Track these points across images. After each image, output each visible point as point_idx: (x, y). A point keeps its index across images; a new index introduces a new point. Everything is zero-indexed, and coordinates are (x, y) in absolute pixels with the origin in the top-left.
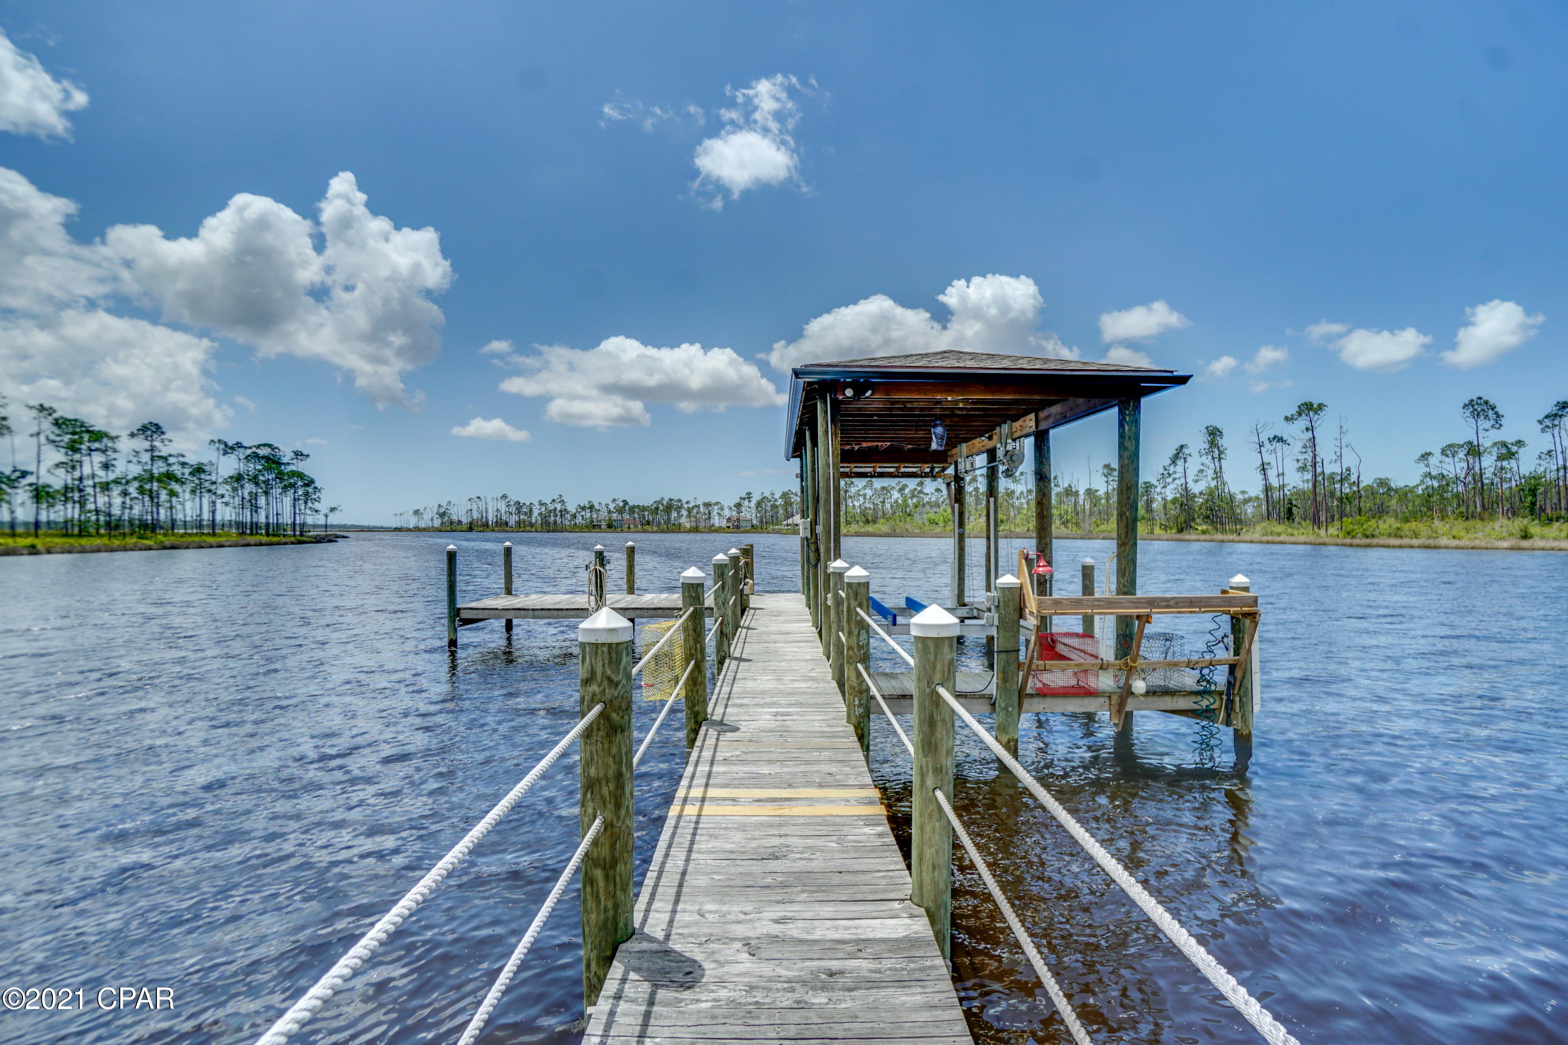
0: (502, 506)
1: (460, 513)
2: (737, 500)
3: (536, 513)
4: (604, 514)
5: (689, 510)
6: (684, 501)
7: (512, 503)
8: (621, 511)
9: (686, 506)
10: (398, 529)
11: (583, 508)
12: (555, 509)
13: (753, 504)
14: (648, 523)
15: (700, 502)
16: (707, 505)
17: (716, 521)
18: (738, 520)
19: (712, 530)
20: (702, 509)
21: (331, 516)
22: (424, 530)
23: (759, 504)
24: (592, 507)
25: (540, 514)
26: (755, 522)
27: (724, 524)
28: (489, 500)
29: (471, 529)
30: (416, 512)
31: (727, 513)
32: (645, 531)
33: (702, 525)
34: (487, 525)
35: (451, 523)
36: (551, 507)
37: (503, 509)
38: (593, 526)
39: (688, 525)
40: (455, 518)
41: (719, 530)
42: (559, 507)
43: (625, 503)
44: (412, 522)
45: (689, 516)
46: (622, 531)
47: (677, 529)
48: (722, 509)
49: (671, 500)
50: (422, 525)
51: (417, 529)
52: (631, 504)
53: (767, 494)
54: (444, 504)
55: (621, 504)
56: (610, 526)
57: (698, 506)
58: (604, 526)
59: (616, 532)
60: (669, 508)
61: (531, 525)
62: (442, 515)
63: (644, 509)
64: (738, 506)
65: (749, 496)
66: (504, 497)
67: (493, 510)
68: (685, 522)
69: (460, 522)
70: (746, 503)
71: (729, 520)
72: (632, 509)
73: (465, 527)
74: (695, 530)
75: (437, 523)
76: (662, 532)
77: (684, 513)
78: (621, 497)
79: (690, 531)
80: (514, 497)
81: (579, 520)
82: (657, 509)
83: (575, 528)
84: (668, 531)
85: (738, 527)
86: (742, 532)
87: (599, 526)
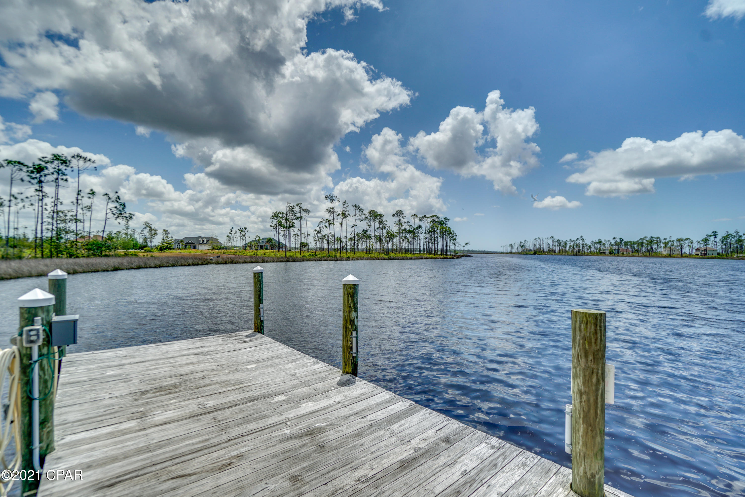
0: (550, 242)
1: (530, 246)
2: (704, 237)
3: (568, 245)
4: (607, 245)
5: (666, 244)
6: (662, 238)
7: (556, 240)
8: (618, 244)
9: (664, 241)
10: (503, 253)
11: (596, 243)
12: (579, 244)
13: (718, 240)
14: (637, 251)
15: (674, 238)
16: (680, 240)
17: (687, 250)
18: (705, 250)
19: (682, 255)
20: (675, 243)
21: (466, 246)
22: (514, 253)
23: (724, 239)
24: (600, 242)
25: (570, 246)
26: (720, 251)
27: (694, 252)
28: (544, 239)
29: (535, 253)
30: (511, 245)
31: (696, 245)
32: (633, 256)
33: (675, 253)
34: (543, 251)
35: (527, 250)
36: (577, 242)
37: (551, 244)
38: (601, 253)
39: (664, 253)
40: (528, 248)
41: (690, 256)
42: (581, 242)
43: (621, 240)
44: (509, 250)
45: (665, 247)
46: (618, 256)
47: (657, 255)
48: (692, 243)
49: (652, 237)
50: (513, 251)
51: (511, 253)
52: (625, 240)
53: (732, 232)
54: (523, 241)
55: (619, 241)
56: (611, 253)
57: (673, 241)
58: (607, 252)
59: (614, 256)
60: (651, 242)
61: (566, 251)
62: (522, 247)
63: (634, 243)
64: (705, 241)
65: (715, 234)
66: (552, 237)
67: (547, 244)
68: (663, 251)
69: (530, 250)
70: (712, 238)
71: (697, 250)
72: (626, 244)
73: (532, 252)
74: (670, 256)
75: (520, 250)
76: (646, 256)
77: (662, 245)
78: (618, 236)
79: (666, 257)
80: (556, 238)
81: (593, 249)
82: (642, 243)
83: (591, 254)
84: (650, 256)
85: (705, 254)
86: (709, 258)
87: (605, 253)
